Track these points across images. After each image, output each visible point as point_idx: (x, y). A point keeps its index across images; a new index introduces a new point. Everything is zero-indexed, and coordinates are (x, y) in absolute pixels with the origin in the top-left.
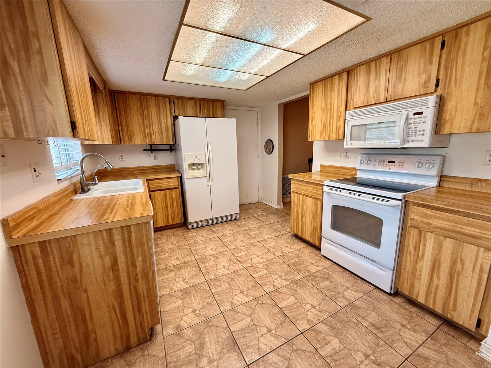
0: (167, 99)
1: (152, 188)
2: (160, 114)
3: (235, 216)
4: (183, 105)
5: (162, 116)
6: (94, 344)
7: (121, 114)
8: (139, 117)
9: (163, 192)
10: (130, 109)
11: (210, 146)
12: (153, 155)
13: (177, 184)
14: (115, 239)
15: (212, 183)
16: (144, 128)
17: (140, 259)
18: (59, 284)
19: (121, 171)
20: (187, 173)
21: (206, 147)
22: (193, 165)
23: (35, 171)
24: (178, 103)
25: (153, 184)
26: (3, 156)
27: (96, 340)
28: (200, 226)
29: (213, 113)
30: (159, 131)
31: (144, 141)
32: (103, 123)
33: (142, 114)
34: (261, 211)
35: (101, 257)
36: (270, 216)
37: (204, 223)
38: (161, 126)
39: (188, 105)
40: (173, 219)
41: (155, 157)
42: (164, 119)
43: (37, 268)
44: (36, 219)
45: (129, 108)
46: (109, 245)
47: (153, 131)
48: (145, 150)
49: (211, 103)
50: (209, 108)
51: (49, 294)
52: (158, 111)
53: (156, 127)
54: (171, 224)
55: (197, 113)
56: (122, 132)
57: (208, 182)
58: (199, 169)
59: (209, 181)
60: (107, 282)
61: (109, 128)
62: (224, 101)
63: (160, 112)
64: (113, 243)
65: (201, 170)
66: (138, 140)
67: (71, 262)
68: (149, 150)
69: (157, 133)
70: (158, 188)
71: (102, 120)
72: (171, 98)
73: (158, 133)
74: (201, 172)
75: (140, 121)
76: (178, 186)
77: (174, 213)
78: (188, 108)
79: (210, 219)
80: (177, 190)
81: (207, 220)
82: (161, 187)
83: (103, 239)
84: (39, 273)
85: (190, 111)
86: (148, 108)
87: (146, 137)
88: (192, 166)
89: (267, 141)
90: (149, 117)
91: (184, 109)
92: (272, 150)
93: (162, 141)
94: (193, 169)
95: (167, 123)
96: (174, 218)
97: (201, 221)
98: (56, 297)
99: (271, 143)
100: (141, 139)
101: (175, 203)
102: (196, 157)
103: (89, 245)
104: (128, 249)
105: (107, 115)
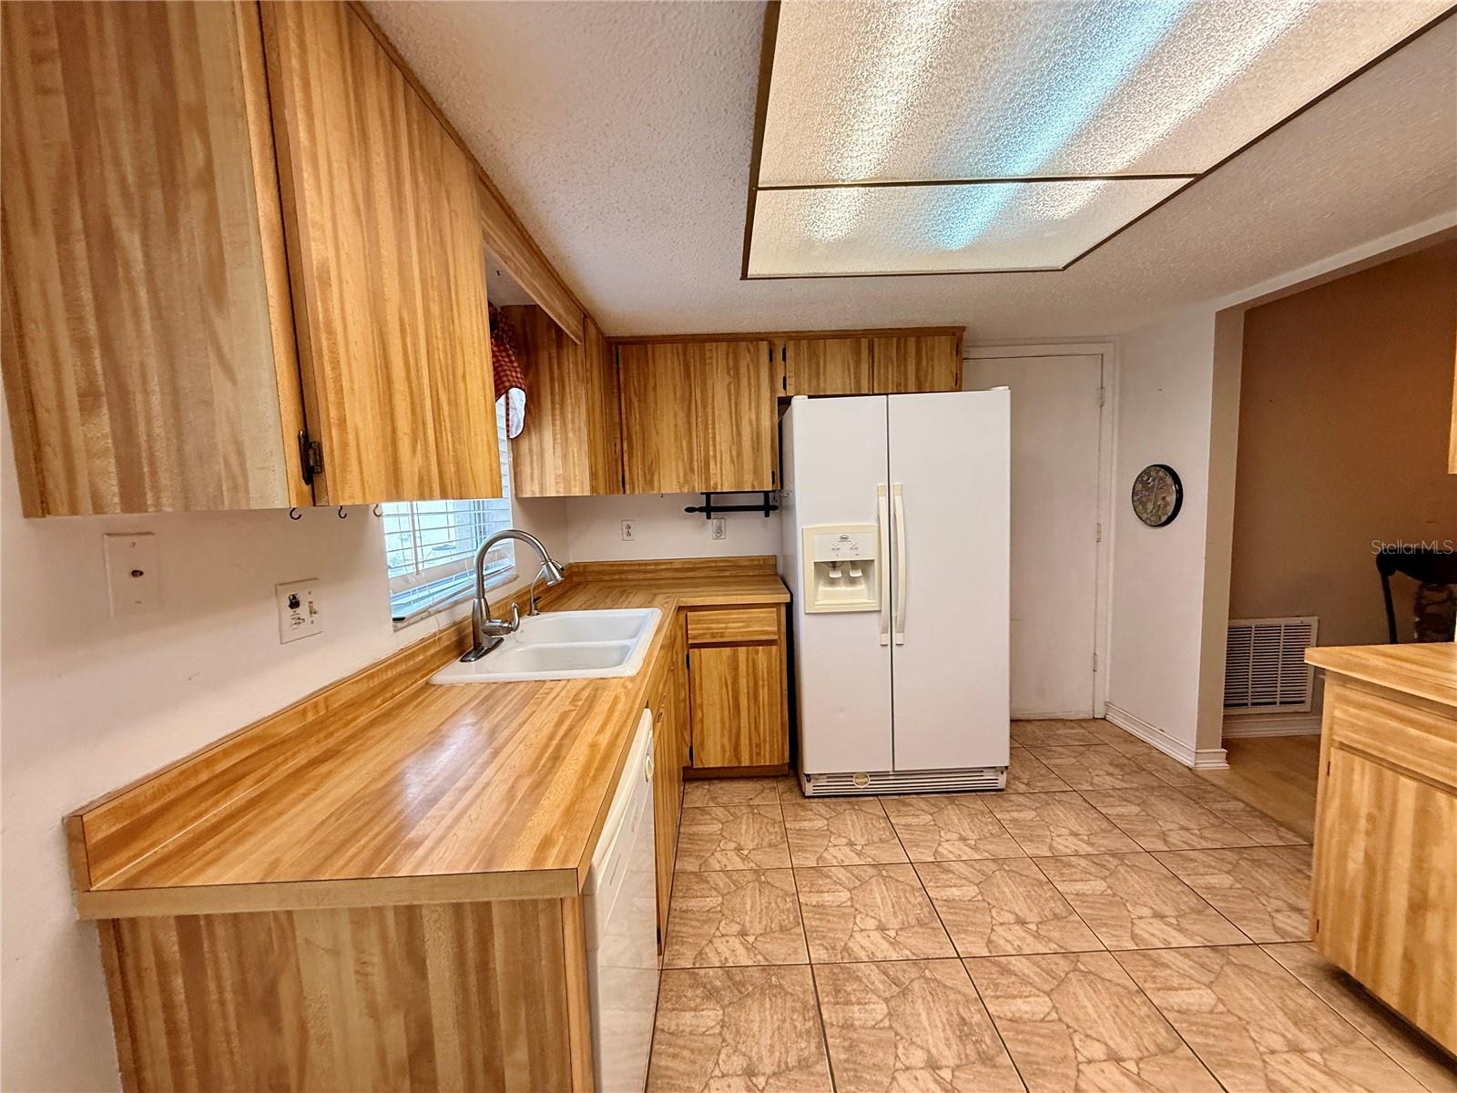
0: (764, 346)
1: (695, 637)
2: (737, 395)
3: (988, 775)
4: (813, 355)
5: (745, 401)
7: (630, 404)
8: (677, 407)
9: (727, 651)
10: (655, 388)
11: (897, 500)
12: (713, 523)
13: (775, 629)
14: (429, 945)
15: (898, 638)
16: (690, 443)
17: (521, 1055)
19: (622, 572)
20: (813, 596)
21: (883, 501)
22: (834, 565)
23: (294, 604)
24: (797, 354)
25: (698, 622)
26: (136, 573)
28: (845, 794)
29: (918, 378)
30: (734, 448)
31: (686, 482)
32: (571, 435)
33: (687, 401)
34: (1111, 769)
35: (373, 1012)
36: (1162, 807)
37: (861, 785)
38: (739, 434)
39: (828, 356)
40: (756, 748)
41: (719, 531)
42: (750, 409)
43: (168, 1007)
44: (249, 780)
45: (651, 383)
46: (406, 971)
47: (715, 451)
48: (690, 510)
49: (912, 342)
50: (905, 360)
52: (732, 387)
53: (723, 435)
54: (745, 763)
55: (859, 386)
56: (630, 456)
57: (884, 631)
58: (853, 581)
59: (890, 628)
61: (585, 447)
62: (963, 329)
63: (738, 389)
64: (417, 960)
65: (862, 587)
66: (670, 481)
67: (269, 1004)
68: (701, 510)
69: (726, 458)
70: (713, 635)
71: (570, 426)
72: (777, 342)
73: (728, 456)
74: (858, 595)
75: (680, 422)
76: (776, 637)
77: (757, 728)
78: (830, 368)
79: (886, 774)
80: (774, 648)
81: (874, 775)
82: (722, 635)
83: (384, 939)
85: (835, 375)
86: (704, 382)
87: (692, 470)
88: (827, 569)
89: (1147, 472)
90: (704, 407)
91: (816, 373)
92: (1170, 509)
93: (740, 482)
94: (833, 582)
95: (758, 425)
96: (758, 746)
97: (850, 775)
99: (1169, 480)
100: (678, 478)
101: (764, 694)
102: (844, 539)
103: (334, 952)
104: (474, 998)
105: (583, 410)
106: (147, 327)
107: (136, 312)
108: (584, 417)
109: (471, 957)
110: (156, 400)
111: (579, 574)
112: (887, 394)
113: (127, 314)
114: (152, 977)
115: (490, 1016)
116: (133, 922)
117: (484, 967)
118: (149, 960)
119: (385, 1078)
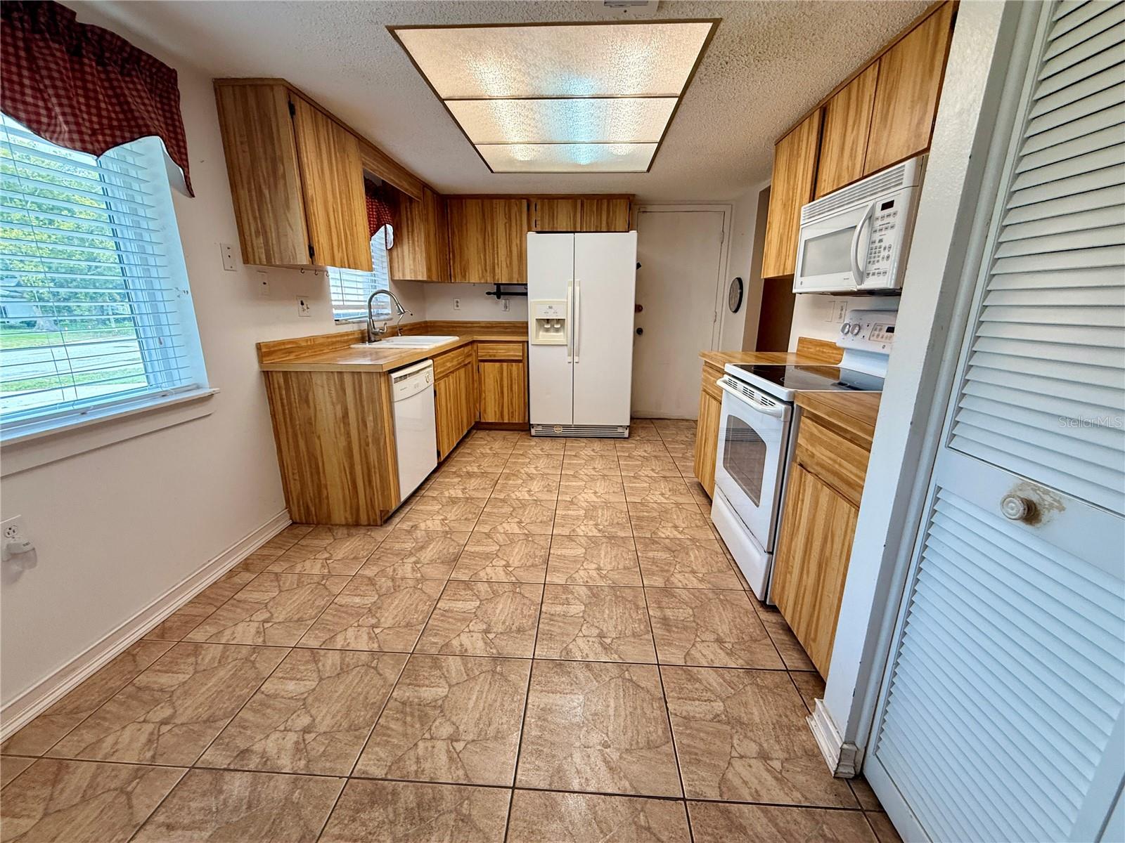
0: (525, 202)
1: (481, 356)
2: (510, 230)
3: (620, 430)
4: (551, 208)
5: (514, 234)
6: (326, 501)
7: (453, 233)
8: (478, 235)
9: (497, 364)
10: (466, 224)
11: (577, 289)
12: (502, 302)
13: (521, 354)
14: (346, 386)
15: (576, 359)
16: (485, 255)
17: (371, 418)
18: (297, 422)
19: (453, 327)
20: (536, 336)
21: (570, 289)
22: (548, 321)
23: (302, 304)
24: (542, 208)
25: (484, 349)
26: (265, 283)
27: (327, 498)
28: (549, 434)
29: (607, 223)
30: (508, 259)
31: (483, 276)
32: (417, 249)
33: (484, 231)
35: (333, 404)
37: (558, 431)
38: (511, 251)
39: (559, 209)
40: (512, 414)
41: (506, 307)
42: (517, 238)
43: (282, 399)
44: (294, 354)
45: (464, 222)
46: (340, 393)
47: (498, 259)
48: (489, 293)
49: (605, 202)
50: (601, 213)
51: (290, 430)
52: (507, 224)
53: (502, 252)
54: (506, 421)
55: (575, 227)
56: (454, 264)
57: (569, 355)
58: (557, 330)
59: (573, 353)
60: (338, 436)
61: (424, 255)
62: (634, 195)
63: (510, 226)
64: (344, 390)
65: (561, 334)
66: (474, 276)
67: (307, 401)
68: (494, 294)
69: (504, 265)
70: (490, 356)
71: (416, 243)
72: (532, 199)
74: (559, 337)
75: (480, 245)
76: (521, 358)
77: (512, 404)
78: (560, 216)
79: (569, 426)
80: (521, 364)
81: (564, 426)
82: (495, 356)
84: (283, 405)
85: (563, 221)
86: (492, 220)
87: (486, 271)
88: (545, 323)
89: (734, 282)
90: (492, 235)
91: (552, 217)
92: (738, 302)
93: (511, 278)
94: (547, 330)
95: (521, 247)
96: (512, 412)
97: (552, 426)
98: (295, 435)
99: (739, 287)
100: (479, 274)
101: (515, 387)
102: (550, 307)
103: (322, 387)
104: (358, 401)
105: (423, 236)
106: (271, 215)
107: (268, 210)
108: (423, 240)
109: (357, 390)
110: (273, 235)
111: (431, 327)
112: (574, 232)
113: (266, 211)
114: (277, 390)
115: (363, 407)
116: (271, 372)
117: (361, 393)
118: (276, 386)
119: (337, 422)
